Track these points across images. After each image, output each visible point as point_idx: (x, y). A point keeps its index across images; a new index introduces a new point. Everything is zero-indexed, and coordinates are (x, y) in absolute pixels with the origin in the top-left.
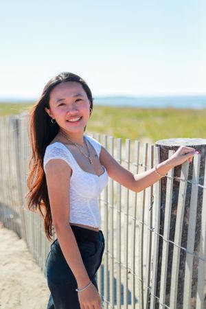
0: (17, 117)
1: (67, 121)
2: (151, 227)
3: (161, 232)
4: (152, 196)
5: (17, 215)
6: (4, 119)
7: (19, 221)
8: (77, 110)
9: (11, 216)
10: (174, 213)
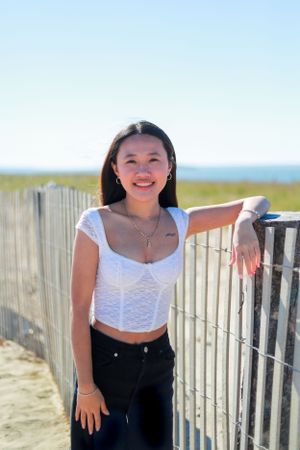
0: (40, 189)
1: (135, 184)
2: (241, 337)
3: (255, 343)
4: (242, 293)
5: (38, 331)
6: (21, 194)
7: (42, 338)
8: (149, 172)
9: (31, 331)
10: (274, 317)
